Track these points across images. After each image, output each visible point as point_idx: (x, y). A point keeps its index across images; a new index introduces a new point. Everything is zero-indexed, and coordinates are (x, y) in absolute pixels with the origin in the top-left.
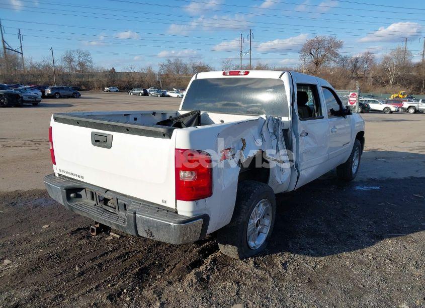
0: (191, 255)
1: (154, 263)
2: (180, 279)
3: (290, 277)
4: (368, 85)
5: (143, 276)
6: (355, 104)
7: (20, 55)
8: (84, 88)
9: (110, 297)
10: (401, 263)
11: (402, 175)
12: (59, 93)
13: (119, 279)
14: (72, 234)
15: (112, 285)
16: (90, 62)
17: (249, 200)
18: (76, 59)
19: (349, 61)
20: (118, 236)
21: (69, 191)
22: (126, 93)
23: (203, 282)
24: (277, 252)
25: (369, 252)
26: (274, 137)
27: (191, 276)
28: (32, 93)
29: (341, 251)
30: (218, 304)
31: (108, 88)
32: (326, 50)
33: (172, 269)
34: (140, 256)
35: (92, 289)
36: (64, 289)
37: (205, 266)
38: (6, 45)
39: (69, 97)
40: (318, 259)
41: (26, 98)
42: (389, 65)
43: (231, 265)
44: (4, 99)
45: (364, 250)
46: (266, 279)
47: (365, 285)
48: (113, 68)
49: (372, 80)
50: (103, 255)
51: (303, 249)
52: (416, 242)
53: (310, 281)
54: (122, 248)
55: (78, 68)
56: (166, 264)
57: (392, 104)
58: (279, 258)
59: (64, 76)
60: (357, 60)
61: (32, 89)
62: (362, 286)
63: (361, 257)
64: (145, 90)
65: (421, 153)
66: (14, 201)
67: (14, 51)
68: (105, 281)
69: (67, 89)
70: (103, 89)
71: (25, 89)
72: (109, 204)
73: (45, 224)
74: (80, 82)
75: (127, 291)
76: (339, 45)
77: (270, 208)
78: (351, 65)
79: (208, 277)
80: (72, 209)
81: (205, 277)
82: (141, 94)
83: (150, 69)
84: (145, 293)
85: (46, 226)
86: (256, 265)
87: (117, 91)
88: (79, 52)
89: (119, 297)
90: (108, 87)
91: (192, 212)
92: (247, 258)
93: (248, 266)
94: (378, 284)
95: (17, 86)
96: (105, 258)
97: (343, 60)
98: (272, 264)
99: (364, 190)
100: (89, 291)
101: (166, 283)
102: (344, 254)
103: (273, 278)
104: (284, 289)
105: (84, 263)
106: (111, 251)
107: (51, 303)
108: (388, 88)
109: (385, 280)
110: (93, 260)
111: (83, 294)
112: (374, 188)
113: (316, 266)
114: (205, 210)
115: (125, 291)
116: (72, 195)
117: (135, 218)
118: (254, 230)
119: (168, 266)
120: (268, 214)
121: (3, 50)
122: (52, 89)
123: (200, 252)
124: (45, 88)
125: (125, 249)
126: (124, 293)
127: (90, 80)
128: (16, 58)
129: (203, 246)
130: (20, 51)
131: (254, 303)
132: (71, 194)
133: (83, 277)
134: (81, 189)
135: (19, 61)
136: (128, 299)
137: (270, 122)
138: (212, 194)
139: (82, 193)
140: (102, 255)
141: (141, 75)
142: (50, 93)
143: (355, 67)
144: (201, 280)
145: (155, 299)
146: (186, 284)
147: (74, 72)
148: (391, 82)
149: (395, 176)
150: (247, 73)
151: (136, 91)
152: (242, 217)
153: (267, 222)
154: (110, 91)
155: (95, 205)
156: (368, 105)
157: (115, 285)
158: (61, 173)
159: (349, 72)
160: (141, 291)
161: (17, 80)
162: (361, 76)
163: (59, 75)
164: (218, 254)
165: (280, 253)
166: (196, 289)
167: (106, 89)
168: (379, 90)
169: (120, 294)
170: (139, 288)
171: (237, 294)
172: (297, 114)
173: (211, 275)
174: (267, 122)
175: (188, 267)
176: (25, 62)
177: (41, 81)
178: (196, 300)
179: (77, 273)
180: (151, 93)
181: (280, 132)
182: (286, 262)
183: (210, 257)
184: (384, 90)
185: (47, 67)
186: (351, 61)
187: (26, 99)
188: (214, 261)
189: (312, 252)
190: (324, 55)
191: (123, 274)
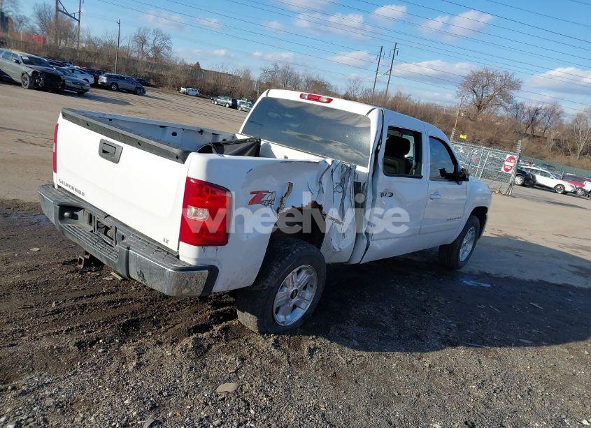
0: (201, 317)
1: (151, 317)
2: (175, 342)
3: (312, 366)
4: (546, 149)
5: (130, 328)
6: (510, 172)
7: (76, 23)
8: (153, 84)
9: (79, 345)
10: (462, 379)
11: (529, 275)
12: (117, 85)
13: (99, 326)
14: (64, 264)
15: (88, 332)
16: (169, 48)
17: (283, 262)
18: (150, 41)
19: (525, 111)
20: (120, 278)
21: (64, 208)
22: (208, 100)
23: (200, 350)
24: (309, 335)
25: (430, 358)
26: (341, 189)
27: (188, 342)
28: (80, 78)
29: (393, 350)
30: (208, 378)
31: (185, 89)
32: (496, 89)
33: (169, 328)
34: (137, 306)
35: (62, 331)
36: (29, 325)
37: (211, 332)
38: (60, 6)
39: (129, 92)
40: (357, 353)
41: (68, 83)
42: (581, 126)
43: (245, 338)
44: (39, 79)
45: (424, 355)
46: (281, 363)
47: (401, 392)
48: (198, 63)
49: (553, 143)
50: (93, 296)
51: (346, 338)
52: (499, 359)
53: (334, 375)
54: (119, 293)
55: (151, 54)
56: (165, 321)
57: (569, 182)
58: (308, 342)
59: (129, 62)
60: (537, 112)
61: (82, 72)
62: (396, 394)
63: (415, 362)
64: (234, 101)
65: (573, 254)
66: (9, 212)
67: (69, 15)
68: (81, 326)
69: (129, 80)
70: (179, 90)
71: (73, 71)
72: (109, 233)
73: (36, 246)
74: (149, 73)
75: (103, 341)
76: (515, 86)
77: (315, 278)
78: (527, 117)
79: (210, 346)
80: (63, 231)
81: (206, 345)
82: (227, 105)
83: (247, 73)
84: (124, 348)
85: (36, 249)
86: (276, 344)
87: (197, 96)
88: (157, 32)
89: (91, 346)
90: (187, 87)
91: (197, 259)
92: (268, 334)
93: (265, 344)
94: (418, 396)
95: (63, 65)
96: (93, 300)
97: (517, 108)
98: (297, 347)
99: (468, 285)
100: (57, 333)
101: (154, 342)
102: (396, 353)
103: (289, 363)
104: (297, 377)
105: (65, 301)
106: (104, 294)
107: (6, 336)
108: (573, 158)
109: (430, 392)
110: (76, 299)
111: (49, 335)
112: (482, 284)
113: (352, 360)
114: (215, 261)
115: (101, 341)
116: (66, 214)
117: (128, 254)
118: (287, 301)
119: (166, 324)
120: (311, 286)
121: (54, 12)
122: (109, 77)
123: (212, 316)
124: (100, 73)
125: (122, 294)
126: (99, 343)
127: (163, 73)
128: (71, 26)
129: (221, 310)
130: (77, 17)
131: (252, 386)
132: (66, 212)
133: (56, 316)
134: (79, 209)
135: (73, 30)
136: (100, 351)
137: (339, 169)
138: (227, 243)
139: (79, 214)
140: (91, 295)
141: (234, 79)
142: (105, 81)
143: (533, 122)
144: (198, 347)
145: (134, 357)
146: (178, 347)
147: (145, 59)
148: (579, 152)
149: (517, 275)
150: (330, 101)
151: (221, 100)
152: (269, 281)
153: (309, 295)
154: (187, 94)
155: (92, 232)
156: (534, 177)
157: (92, 332)
158: (61, 185)
159: (523, 127)
160: (120, 345)
161: (66, 57)
162: (538, 135)
163: (124, 59)
164: (234, 322)
165: (314, 337)
166: (188, 356)
167: (183, 89)
168: (560, 159)
169: (93, 343)
170: (120, 341)
171: (236, 372)
172: (381, 166)
173: (215, 344)
174: (332, 168)
175: (189, 330)
176: (81, 34)
177: (98, 64)
178: (182, 367)
179: (51, 310)
180: (242, 106)
181: (349, 184)
182: (316, 348)
183: (224, 323)
184: (567, 161)
185: (109, 46)
186: (529, 112)
187: (69, 85)
188: (226, 329)
189: (356, 344)
190: (492, 97)
191: (107, 322)
